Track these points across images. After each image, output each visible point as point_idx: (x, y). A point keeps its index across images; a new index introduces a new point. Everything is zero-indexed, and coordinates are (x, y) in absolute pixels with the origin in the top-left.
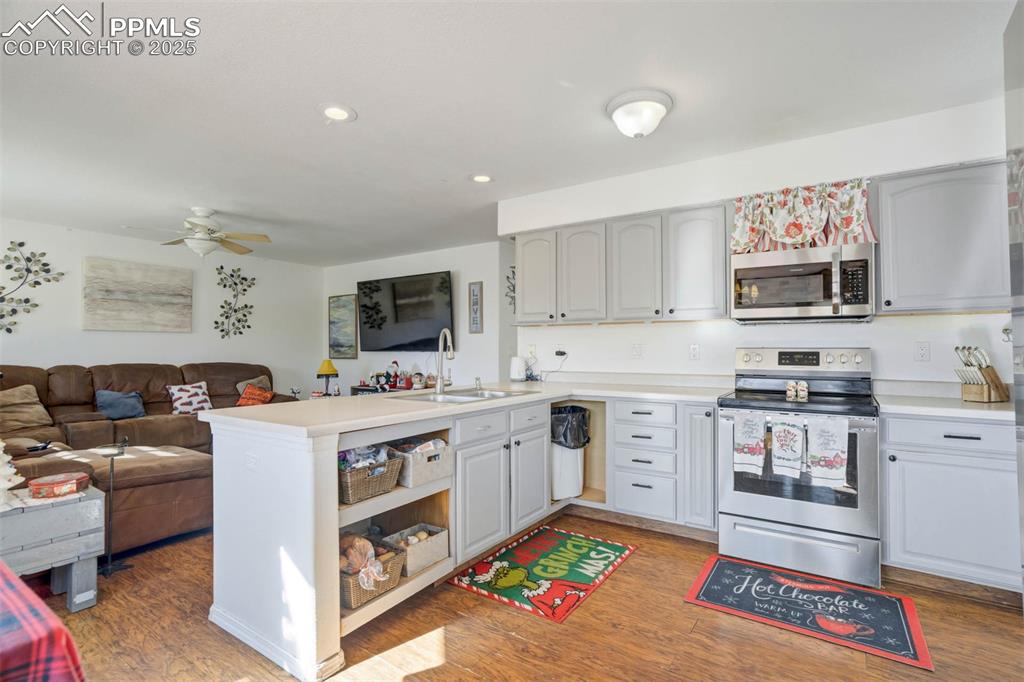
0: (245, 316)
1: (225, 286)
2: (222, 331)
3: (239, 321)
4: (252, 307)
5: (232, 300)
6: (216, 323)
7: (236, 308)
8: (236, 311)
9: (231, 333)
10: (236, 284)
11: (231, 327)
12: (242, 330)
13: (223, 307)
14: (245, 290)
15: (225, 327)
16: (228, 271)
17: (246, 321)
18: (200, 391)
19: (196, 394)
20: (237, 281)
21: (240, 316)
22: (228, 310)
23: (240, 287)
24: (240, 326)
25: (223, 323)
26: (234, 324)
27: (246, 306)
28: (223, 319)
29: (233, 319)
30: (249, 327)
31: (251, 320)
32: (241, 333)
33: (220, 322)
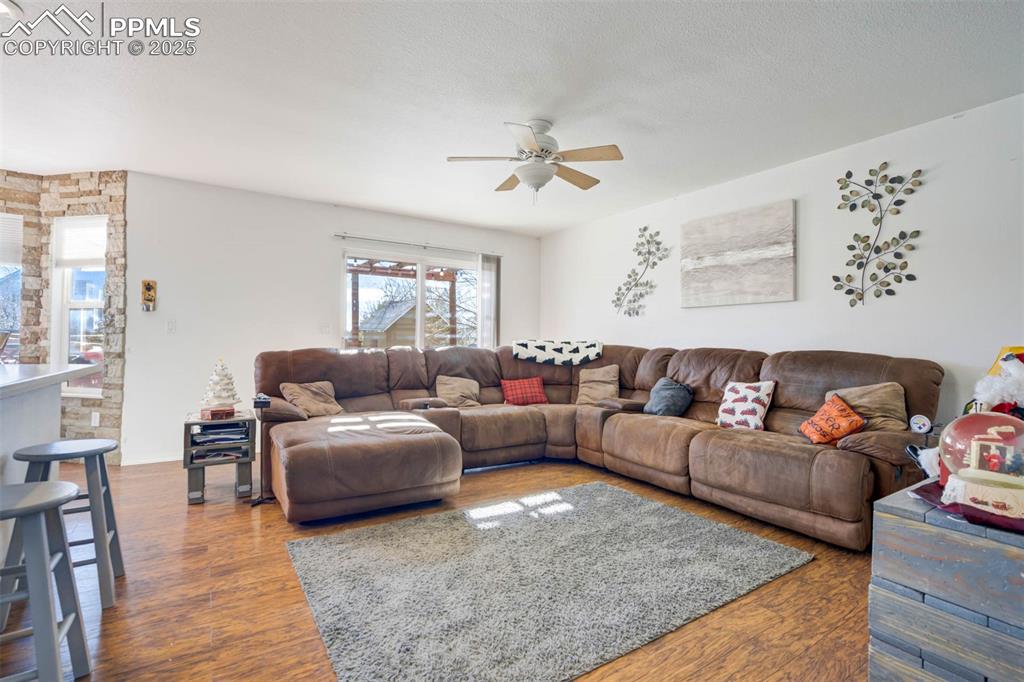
0: (898, 256)
1: (853, 207)
2: (850, 292)
3: (887, 270)
4: (917, 234)
5: (870, 230)
6: (836, 279)
7: (880, 243)
8: (878, 250)
9: (869, 296)
10: (877, 196)
11: (868, 283)
12: (894, 286)
13: (852, 248)
14: (899, 203)
15: (856, 285)
16: (860, 177)
17: (904, 266)
18: (752, 395)
19: (744, 399)
20: (881, 189)
21: (888, 257)
22: (863, 250)
23: (887, 200)
24: (890, 279)
25: (850, 278)
26: (874, 277)
27: (903, 235)
28: (853, 270)
29: (872, 268)
30: (911, 278)
31: (915, 262)
32: (890, 292)
33: (844, 281)
